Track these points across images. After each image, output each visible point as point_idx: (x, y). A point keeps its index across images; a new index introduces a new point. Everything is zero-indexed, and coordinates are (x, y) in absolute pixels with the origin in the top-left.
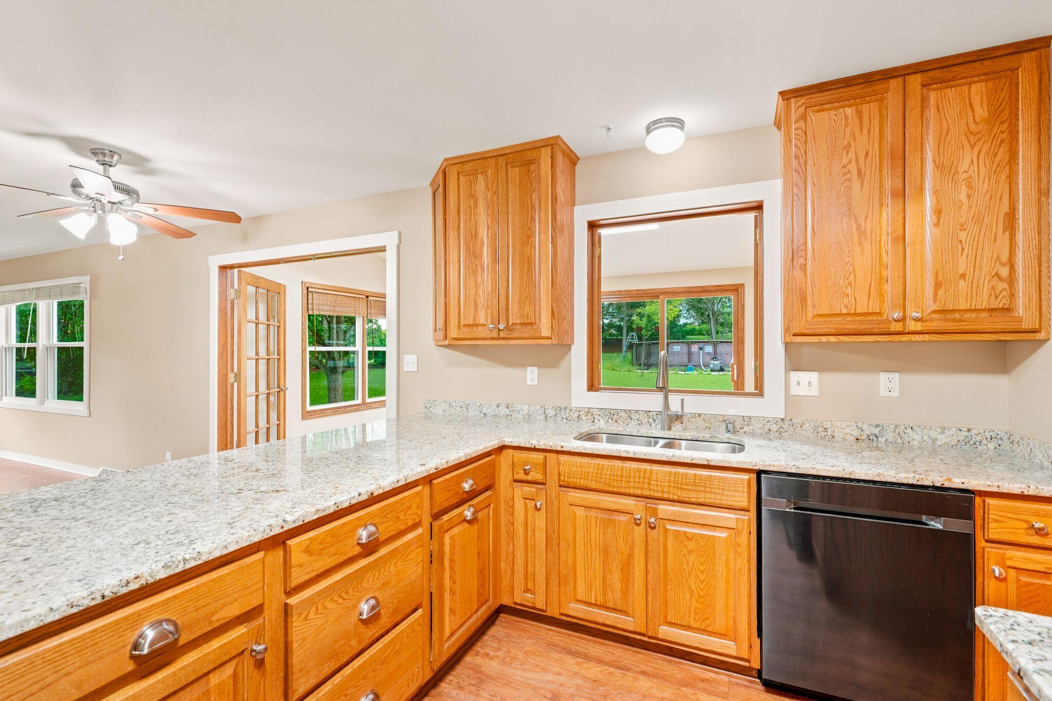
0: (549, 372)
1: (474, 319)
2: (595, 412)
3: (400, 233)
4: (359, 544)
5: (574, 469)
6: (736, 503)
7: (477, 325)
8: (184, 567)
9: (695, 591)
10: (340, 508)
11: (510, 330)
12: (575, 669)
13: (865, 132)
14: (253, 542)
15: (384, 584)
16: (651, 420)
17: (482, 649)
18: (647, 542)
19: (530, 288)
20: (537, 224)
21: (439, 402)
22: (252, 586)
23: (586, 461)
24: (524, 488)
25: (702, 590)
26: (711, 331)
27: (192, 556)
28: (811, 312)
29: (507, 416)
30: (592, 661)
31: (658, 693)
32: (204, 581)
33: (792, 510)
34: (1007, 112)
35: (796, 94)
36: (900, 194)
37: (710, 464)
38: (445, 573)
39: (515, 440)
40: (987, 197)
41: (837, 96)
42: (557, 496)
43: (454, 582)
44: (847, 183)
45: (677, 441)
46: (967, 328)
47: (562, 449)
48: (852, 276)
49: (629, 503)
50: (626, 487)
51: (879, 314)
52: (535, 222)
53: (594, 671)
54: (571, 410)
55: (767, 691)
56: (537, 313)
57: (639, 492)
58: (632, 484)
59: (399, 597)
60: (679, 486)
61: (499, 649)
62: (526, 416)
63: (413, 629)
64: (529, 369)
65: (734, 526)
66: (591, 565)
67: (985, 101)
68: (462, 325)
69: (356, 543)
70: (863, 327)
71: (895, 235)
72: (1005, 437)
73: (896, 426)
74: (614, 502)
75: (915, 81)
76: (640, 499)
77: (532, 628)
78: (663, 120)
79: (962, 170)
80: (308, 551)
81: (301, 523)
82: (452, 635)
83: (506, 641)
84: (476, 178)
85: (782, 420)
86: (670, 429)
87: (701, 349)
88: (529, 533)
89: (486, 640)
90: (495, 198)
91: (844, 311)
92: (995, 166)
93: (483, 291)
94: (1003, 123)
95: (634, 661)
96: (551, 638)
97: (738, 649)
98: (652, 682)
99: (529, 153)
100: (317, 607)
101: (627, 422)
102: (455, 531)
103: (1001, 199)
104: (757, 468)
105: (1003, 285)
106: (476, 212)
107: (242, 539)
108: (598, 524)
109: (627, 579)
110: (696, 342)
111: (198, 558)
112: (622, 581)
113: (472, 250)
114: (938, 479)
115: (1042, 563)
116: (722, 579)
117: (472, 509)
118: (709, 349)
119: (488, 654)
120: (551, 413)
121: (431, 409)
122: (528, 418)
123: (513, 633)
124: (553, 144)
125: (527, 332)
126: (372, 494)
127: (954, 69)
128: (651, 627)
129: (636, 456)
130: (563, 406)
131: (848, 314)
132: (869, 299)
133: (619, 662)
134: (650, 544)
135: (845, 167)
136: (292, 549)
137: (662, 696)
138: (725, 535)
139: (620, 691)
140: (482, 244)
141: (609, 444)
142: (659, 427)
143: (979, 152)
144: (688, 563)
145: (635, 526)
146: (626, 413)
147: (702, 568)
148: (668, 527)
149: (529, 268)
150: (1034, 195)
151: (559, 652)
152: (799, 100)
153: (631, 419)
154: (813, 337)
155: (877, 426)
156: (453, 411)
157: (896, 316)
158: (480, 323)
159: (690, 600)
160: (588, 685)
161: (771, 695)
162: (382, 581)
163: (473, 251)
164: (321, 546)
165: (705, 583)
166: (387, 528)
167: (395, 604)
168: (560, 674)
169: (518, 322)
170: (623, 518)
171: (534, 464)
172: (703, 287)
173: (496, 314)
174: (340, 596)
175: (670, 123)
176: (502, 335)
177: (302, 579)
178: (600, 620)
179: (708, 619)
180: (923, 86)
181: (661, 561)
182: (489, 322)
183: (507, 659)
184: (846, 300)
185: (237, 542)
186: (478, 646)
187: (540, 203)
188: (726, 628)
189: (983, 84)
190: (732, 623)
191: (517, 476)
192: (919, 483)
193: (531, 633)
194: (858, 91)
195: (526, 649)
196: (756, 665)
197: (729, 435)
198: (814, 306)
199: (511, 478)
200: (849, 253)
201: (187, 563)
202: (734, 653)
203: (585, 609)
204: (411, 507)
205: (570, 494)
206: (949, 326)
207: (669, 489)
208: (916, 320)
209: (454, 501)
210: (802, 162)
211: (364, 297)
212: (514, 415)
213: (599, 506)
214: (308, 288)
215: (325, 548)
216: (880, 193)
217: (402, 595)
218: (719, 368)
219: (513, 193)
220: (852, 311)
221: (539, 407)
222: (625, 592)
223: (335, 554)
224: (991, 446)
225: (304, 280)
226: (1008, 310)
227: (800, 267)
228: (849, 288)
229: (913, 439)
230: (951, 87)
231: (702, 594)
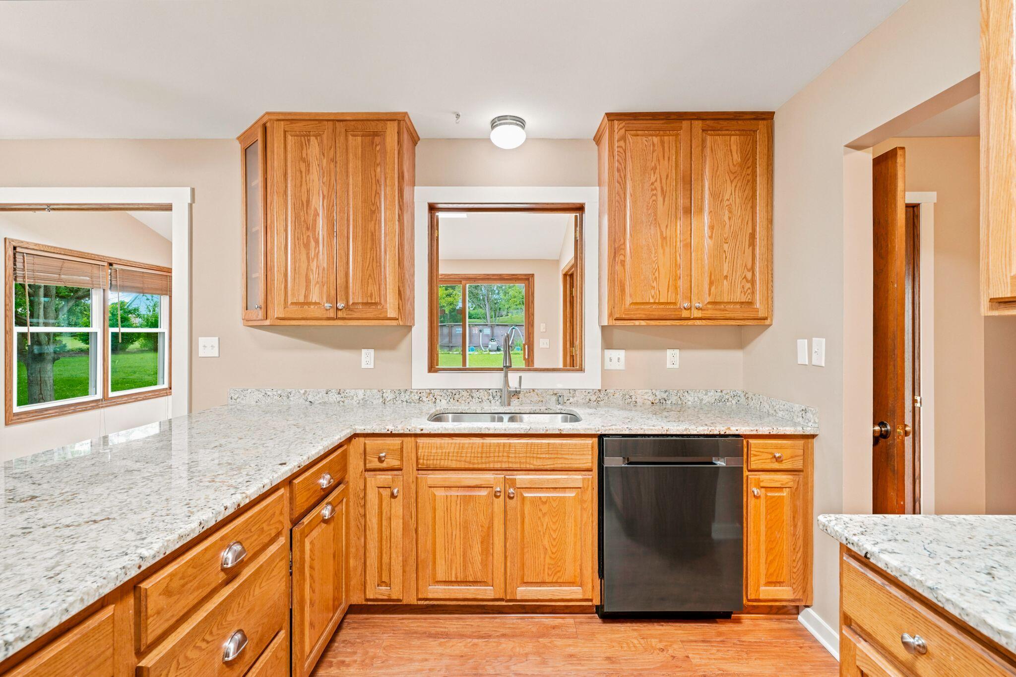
0: (386, 354)
1: (306, 297)
2: (437, 393)
3: (193, 190)
4: (223, 570)
5: (434, 451)
6: (583, 465)
7: (309, 304)
8: (6, 655)
9: (548, 549)
10: (205, 529)
11: (350, 310)
12: (440, 650)
13: (666, 158)
14: (103, 595)
15: (249, 611)
16: (491, 397)
17: (335, 658)
18: (505, 511)
19: (374, 266)
20: (383, 200)
21: (249, 391)
22: (99, 655)
23: (446, 441)
24: (379, 477)
25: (554, 547)
26: (486, 315)
27: (17, 635)
28: (628, 300)
29: (339, 402)
30: (454, 638)
31: (521, 650)
32: (33, 667)
33: (626, 466)
34: (750, 161)
35: (618, 118)
36: (688, 211)
37: (562, 433)
38: (306, 583)
39: (368, 427)
40: (740, 221)
41: (649, 125)
42: (415, 480)
43: (314, 592)
44: (654, 198)
45: (518, 415)
46: (728, 316)
47: (422, 432)
48: (657, 272)
49: (489, 477)
50: (486, 463)
51: (675, 304)
52: (380, 198)
53: (459, 646)
54: (411, 392)
55: (604, 622)
56: (382, 293)
57: (498, 466)
58: (491, 459)
59: (263, 624)
60: (535, 455)
61: (355, 653)
62: (361, 401)
63: (276, 657)
64: (364, 351)
65: (580, 486)
66: (452, 543)
67: (739, 150)
68: (289, 302)
69: (220, 569)
70: (664, 313)
71: (685, 242)
72: (742, 396)
73: (678, 391)
74: (474, 478)
75: (698, 124)
76: (499, 472)
77: (384, 621)
78: (508, 117)
79: (725, 199)
80: (167, 592)
81: (162, 556)
82: (311, 652)
83: (359, 643)
84: (309, 140)
85: (600, 391)
86: (509, 405)
87: (481, 331)
88: (384, 523)
89: (337, 647)
90: (332, 166)
91: (652, 301)
92: (744, 199)
93: (318, 267)
94: (748, 168)
95: (493, 627)
96: (407, 627)
97: (584, 592)
98: (514, 642)
99: (373, 123)
100: (178, 661)
101: (468, 400)
102: (315, 533)
103: (747, 224)
104: (599, 433)
105: (749, 285)
106: (308, 179)
107: (88, 594)
108: (458, 502)
109: (487, 551)
110: (476, 325)
111: (27, 635)
112: (482, 554)
113: (303, 219)
114: (722, 428)
115: (779, 481)
116: (571, 534)
117: (329, 507)
118: (487, 331)
119: (343, 662)
120: (389, 396)
121: (238, 400)
122: (364, 404)
123: (367, 632)
124: (400, 120)
125: (371, 312)
126: (239, 505)
127: (721, 122)
128: (509, 591)
129: (496, 432)
130: (403, 388)
131: (655, 303)
132: (668, 292)
133: (479, 632)
134: (508, 513)
135: (652, 184)
136: (148, 593)
137: (525, 652)
138: (573, 495)
139: (488, 659)
140: (316, 214)
141: (455, 423)
142: (498, 403)
143: (736, 187)
144: (543, 525)
145: (494, 498)
146: (468, 392)
147: (554, 527)
148: (526, 495)
149: (373, 244)
150: (765, 223)
151: (419, 638)
152: (621, 123)
153: (472, 397)
154: (629, 321)
155: (666, 392)
156: (269, 400)
157: (685, 305)
158: (314, 301)
159: (545, 558)
160: (456, 662)
161: (608, 625)
162: (247, 609)
163: (305, 221)
164: (182, 582)
165: (557, 540)
166: (251, 544)
167: (259, 632)
168: (426, 660)
169: (360, 301)
170: (484, 493)
171: (390, 451)
172: (500, 275)
173: (333, 292)
174: (204, 640)
175: (515, 122)
176: (340, 314)
177: (159, 631)
178: (460, 596)
179: (559, 571)
180: (703, 130)
181: (519, 527)
182: (325, 300)
183: (367, 661)
184: (653, 292)
185: (82, 600)
186: (329, 656)
187: (386, 179)
188: (575, 576)
189: (738, 137)
190: (579, 571)
191: (370, 465)
192: (711, 433)
193: (385, 627)
194: (662, 125)
195: (384, 644)
196: (597, 602)
197: (559, 407)
198: (631, 296)
199: (362, 467)
200: (656, 252)
201: (10, 648)
202: (580, 597)
203: (445, 589)
204: (274, 514)
205: (429, 476)
206: (718, 314)
207: (526, 460)
208: (698, 309)
209: (313, 501)
210: (622, 175)
211: (106, 264)
212: (346, 401)
213: (458, 484)
214: (15, 248)
215: (186, 583)
216: (676, 208)
217: (265, 620)
218: (496, 348)
219: (354, 164)
220: (657, 301)
221: (376, 391)
222: (484, 564)
223: (198, 588)
224: (734, 402)
225: (8, 237)
226: (750, 303)
227: (621, 263)
228: (655, 282)
229: (688, 401)
230: (719, 135)
231: (554, 551)
